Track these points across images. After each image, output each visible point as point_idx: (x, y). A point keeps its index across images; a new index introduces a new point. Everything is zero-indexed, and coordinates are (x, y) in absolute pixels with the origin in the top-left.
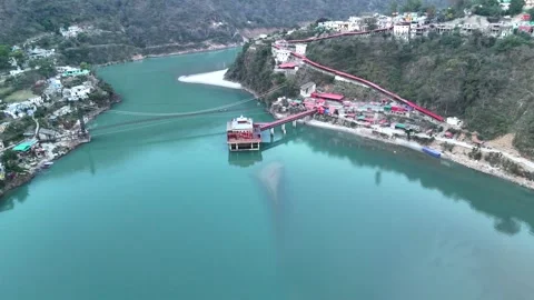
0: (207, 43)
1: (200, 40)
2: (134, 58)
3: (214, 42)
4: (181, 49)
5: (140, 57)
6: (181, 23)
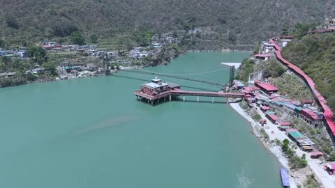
5: (228, 50)
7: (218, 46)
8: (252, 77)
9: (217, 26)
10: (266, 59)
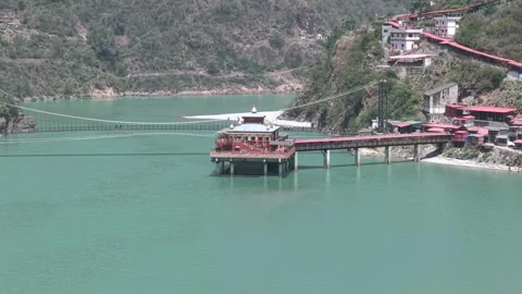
0: (277, 76)
1: (260, 69)
2: (96, 94)
3: (296, 75)
4: (208, 84)
5: (110, 92)
6: (221, 28)
7: (72, 80)
8: (437, 97)
9: (40, 11)
10: (427, 63)
